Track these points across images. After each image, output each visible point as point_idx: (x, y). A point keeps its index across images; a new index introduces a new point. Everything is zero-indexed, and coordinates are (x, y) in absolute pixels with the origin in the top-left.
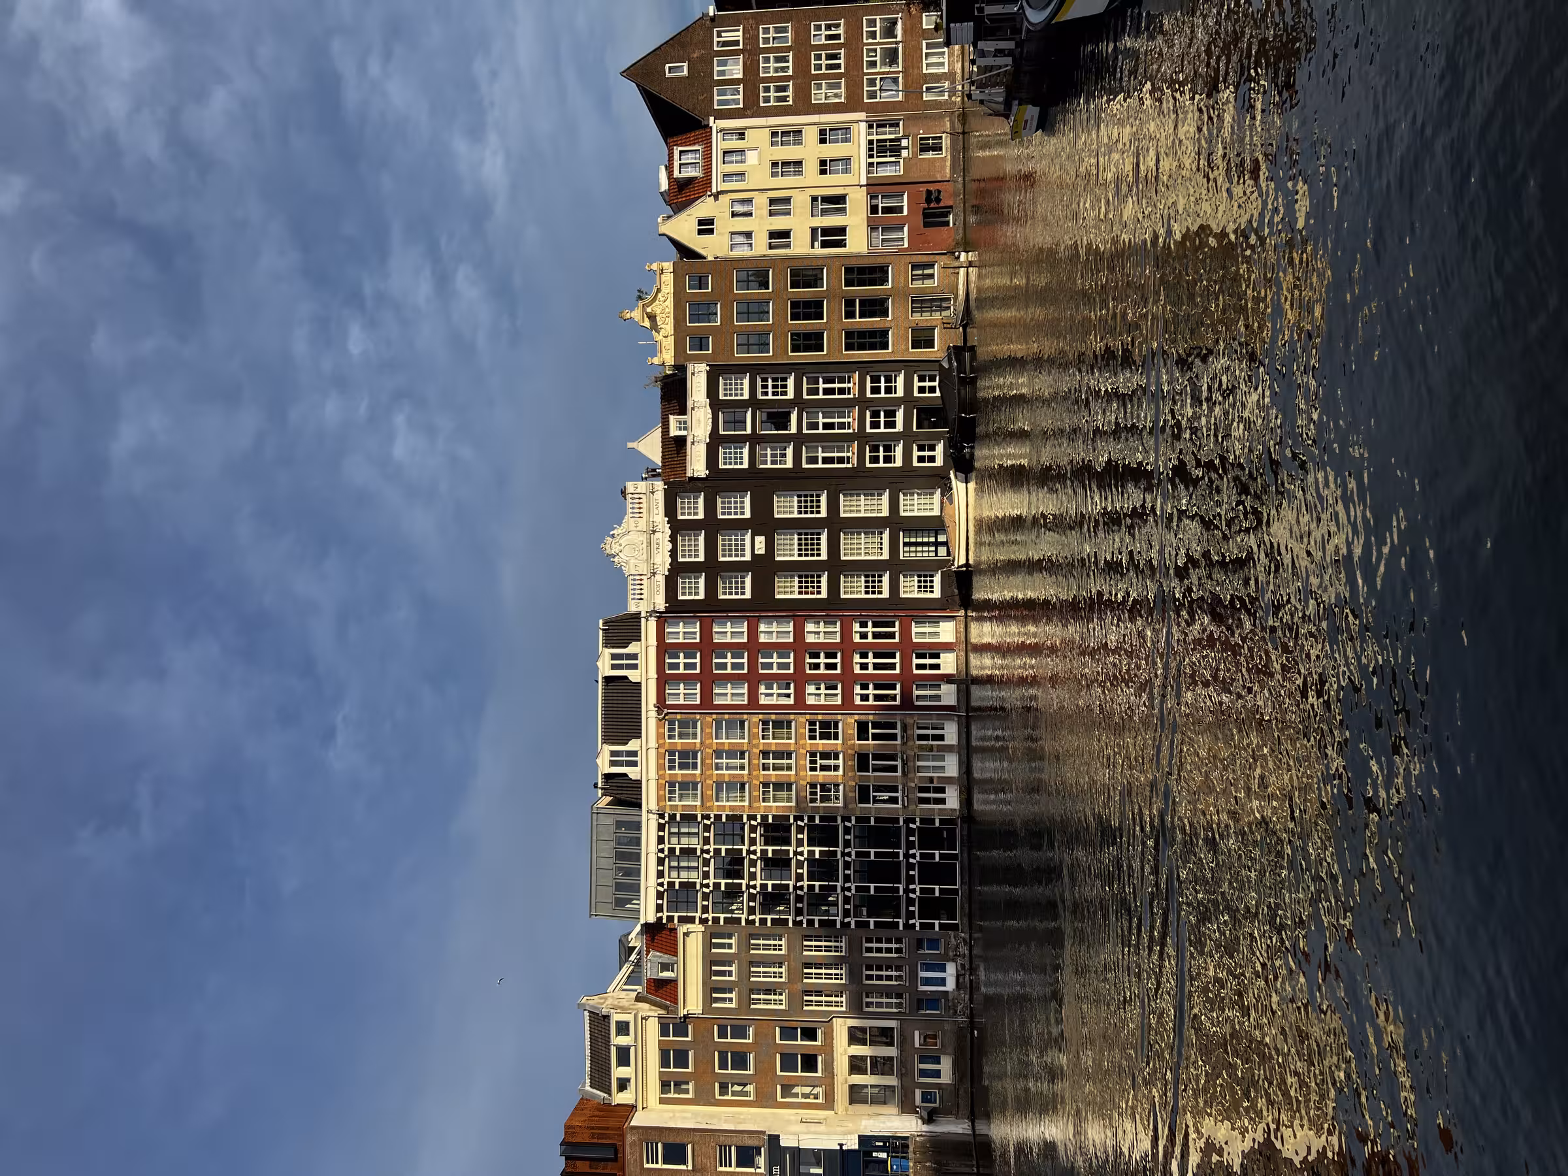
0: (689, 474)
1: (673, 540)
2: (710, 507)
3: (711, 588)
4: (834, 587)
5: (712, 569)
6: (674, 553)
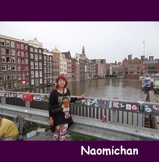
0: (43, 52)
1: (37, 48)
2: (40, 54)
3: (32, 52)
4: (32, 70)
5: (34, 53)
6: (35, 48)
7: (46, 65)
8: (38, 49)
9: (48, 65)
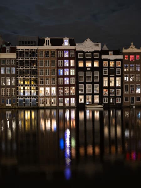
0: (102, 55)
1: (90, 52)
2: (96, 59)
3: (81, 59)
6: (87, 52)
7: (107, 74)
8: (92, 53)
9: (114, 75)
